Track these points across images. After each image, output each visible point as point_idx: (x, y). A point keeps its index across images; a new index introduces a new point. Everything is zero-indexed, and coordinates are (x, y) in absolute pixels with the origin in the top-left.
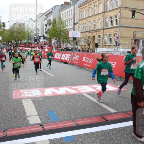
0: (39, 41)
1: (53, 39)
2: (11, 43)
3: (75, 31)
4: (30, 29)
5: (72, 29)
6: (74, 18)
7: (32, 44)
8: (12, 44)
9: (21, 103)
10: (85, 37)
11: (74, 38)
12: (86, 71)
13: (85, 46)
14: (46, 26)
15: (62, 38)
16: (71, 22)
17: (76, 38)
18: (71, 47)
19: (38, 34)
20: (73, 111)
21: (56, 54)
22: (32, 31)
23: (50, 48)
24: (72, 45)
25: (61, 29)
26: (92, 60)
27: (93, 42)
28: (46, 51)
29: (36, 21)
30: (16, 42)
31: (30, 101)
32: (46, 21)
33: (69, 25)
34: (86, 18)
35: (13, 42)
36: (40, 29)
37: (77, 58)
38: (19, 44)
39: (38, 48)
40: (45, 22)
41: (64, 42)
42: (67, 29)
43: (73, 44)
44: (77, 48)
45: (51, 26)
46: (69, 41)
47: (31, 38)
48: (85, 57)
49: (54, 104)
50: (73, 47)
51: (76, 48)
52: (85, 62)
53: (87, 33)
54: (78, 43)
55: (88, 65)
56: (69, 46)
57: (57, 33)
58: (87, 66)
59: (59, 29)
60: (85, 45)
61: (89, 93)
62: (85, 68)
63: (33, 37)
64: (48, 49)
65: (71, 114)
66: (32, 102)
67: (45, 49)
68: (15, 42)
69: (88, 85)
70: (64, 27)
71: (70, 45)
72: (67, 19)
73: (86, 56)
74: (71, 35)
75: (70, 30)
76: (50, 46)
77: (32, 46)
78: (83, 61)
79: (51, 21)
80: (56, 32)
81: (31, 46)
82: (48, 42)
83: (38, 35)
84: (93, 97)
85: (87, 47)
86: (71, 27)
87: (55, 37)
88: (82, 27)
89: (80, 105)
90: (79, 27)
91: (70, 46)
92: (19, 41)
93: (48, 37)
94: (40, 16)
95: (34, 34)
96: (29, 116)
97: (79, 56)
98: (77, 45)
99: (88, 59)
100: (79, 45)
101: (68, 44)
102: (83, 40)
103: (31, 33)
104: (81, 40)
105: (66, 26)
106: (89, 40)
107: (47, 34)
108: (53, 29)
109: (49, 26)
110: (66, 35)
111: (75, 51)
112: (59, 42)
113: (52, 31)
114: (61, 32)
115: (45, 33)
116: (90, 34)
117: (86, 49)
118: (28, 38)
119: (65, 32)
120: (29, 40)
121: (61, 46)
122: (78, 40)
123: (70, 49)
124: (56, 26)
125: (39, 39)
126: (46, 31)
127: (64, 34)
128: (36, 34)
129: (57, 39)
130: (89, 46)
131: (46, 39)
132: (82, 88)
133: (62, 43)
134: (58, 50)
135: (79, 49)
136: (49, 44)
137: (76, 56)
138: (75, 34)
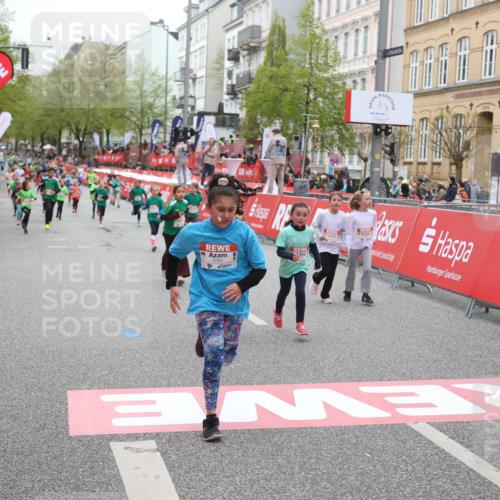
0: (197, 139)
1: (266, 126)
2: (53, 144)
3: (383, 90)
4: (153, 74)
5: (371, 78)
6: (382, 16)
8: (60, 151)
9: (110, 460)
10: (437, 119)
11: (376, 126)
12: (436, 305)
13: (434, 164)
14: (234, 57)
15: (316, 125)
16: (366, 38)
17: (388, 127)
18: (361, 167)
19: (191, 102)
21: (282, 207)
22: (160, 86)
23: (249, 173)
24: (365, 160)
25: (311, 74)
26: (468, 248)
27: (478, 143)
29: (183, 34)
30: (77, 138)
31: (148, 451)
32: (235, 32)
33: (356, 55)
34: (444, 20)
35: (63, 140)
36: (201, 73)
37: (393, 235)
38: (95, 148)
39: (188, 172)
40: (232, 40)
41: (323, 143)
42: (342, 77)
43: (373, 153)
44: (395, 174)
45: (262, 56)
46: (352, 137)
47: (155, 122)
48: (431, 232)
49: (266, 472)
50: (372, 173)
51: (388, 174)
52: (433, 258)
53: (449, 97)
54: (401, 152)
55: (449, 275)
56: (351, 162)
57: (287, 97)
58: (442, 277)
59: (301, 76)
60: (437, 160)
61: (446, 424)
62: (433, 286)
63: (166, 113)
66: (159, 454)
68: (76, 142)
69: (442, 378)
70: (326, 64)
71: (356, 158)
72: (345, 26)
73: (438, 228)
74: (365, 109)
75: (359, 80)
76: (250, 162)
77: (160, 161)
78: (424, 249)
79: (260, 32)
80: (286, 90)
81: (154, 161)
82: (240, 144)
83: (193, 108)
84: (467, 447)
85: (446, 170)
86: (365, 66)
87: (279, 115)
88: (422, 63)
89: (399, 484)
90: (406, 66)
91: (353, 165)
92: (96, 137)
93: (243, 114)
94: (207, 11)
95: (169, 98)
97: (400, 224)
98: (393, 162)
99: (447, 244)
100: (403, 158)
101: (343, 154)
102: (427, 132)
103: (157, 96)
104: (414, 133)
105: (337, 60)
106: (459, 134)
107: (239, 101)
108: (271, 78)
109: (249, 61)
110: (335, 108)
111: (380, 194)
112: (300, 144)
113: (266, 84)
114: (309, 90)
115: (228, 94)
116: (466, 102)
117: (441, 183)
118: (142, 122)
119: (330, 93)
120: (143, 132)
121: (310, 166)
122: (400, 134)
123: (354, 181)
124: (286, 61)
125: (194, 127)
126: (234, 82)
127: (327, 101)
128: (181, 99)
129: (288, 128)
130: (457, 168)
131: (231, 126)
132: (413, 394)
133: (314, 150)
134: (292, 185)
135: (405, 181)
136: (248, 153)
137: (384, 225)
138: (383, 108)
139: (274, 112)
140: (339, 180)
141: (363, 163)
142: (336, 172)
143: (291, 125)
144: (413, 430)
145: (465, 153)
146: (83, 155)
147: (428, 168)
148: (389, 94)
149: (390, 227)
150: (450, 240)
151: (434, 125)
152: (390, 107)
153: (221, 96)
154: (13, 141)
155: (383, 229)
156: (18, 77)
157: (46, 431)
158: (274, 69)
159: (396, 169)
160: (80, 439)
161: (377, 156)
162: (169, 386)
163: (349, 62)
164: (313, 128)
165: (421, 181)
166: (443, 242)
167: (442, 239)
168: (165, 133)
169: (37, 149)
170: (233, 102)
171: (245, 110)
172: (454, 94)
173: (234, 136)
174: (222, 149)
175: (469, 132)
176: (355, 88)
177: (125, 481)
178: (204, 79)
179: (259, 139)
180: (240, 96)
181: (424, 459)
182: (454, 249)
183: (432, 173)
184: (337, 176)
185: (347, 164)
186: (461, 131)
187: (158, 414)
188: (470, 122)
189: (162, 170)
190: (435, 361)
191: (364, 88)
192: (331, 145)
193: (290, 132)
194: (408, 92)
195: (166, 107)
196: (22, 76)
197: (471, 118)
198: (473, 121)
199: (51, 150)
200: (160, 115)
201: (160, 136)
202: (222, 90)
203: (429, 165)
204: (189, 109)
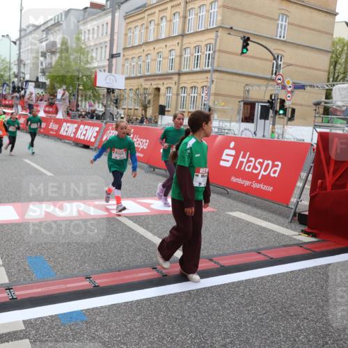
0: (25, 92)
1: (59, 88)
3: (111, 73)
7: (5, 99)
10: (136, 90)
11: (108, 89)
13: (135, 109)
14: (44, 55)
15: (81, 87)
16: (105, 51)
17: (113, 90)
18: (103, 110)
19: (23, 75)
20: (91, 256)
21: (65, 124)
22: (6, 66)
23: (51, 110)
26: (146, 142)
27: (154, 101)
29: (18, 42)
32: (44, 43)
33: (101, 58)
34: (140, 46)
36: (27, 62)
40: (43, 47)
41: (86, 98)
43: (107, 103)
44: (118, 113)
46: (99, 95)
47: (4, 83)
54: (120, 103)
56: (98, 107)
61: (133, 217)
63: (10, 80)
64: (45, 112)
65: (85, 262)
71: (101, 105)
72: (96, 45)
76: (51, 105)
77: (7, 102)
81: (4, 102)
85: (140, 112)
86: (105, 64)
89: (109, 243)
91: (99, 108)
93: (48, 83)
95: (11, 73)
98: (117, 107)
99: (137, 140)
102: (132, 95)
106: (146, 96)
115: (41, 73)
117: (138, 118)
122: (121, 95)
124: (69, 58)
126: (44, 67)
128: (17, 73)
131: (42, 88)
136: (50, 100)
140: (92, 115)
141: (104, 108)
145: (148, 105)
147: (133, 110)
150: (139, 139)
151: (135, 92)
153: (38, 73)
159: (118, 110)
167: (136, 138)
168: (9, 89)
171: (49, 80)
173: (44, 92)
174: (38, 98)
175: (150, 96)
178: (29, 65)
179: (55, 94)
180: (46, 74)
182: (141, 143)
183: (134, 113)
185: (96, 107)
192: (89, 99)
195: (10, 76)
200: (7, 80)
201: (7, 91)
202: (38, 71)
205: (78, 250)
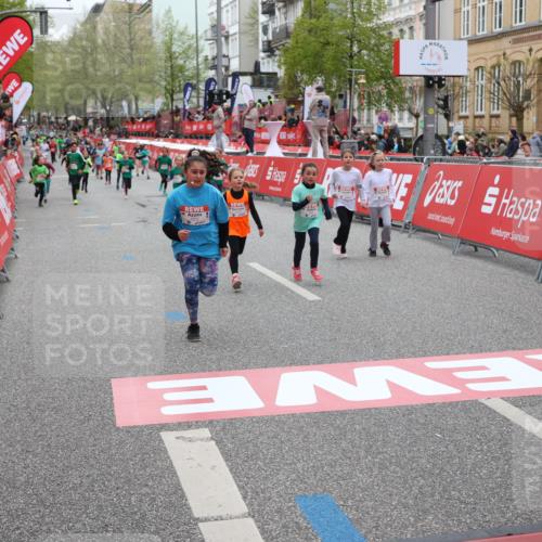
0: (233, 102)
1: (307, 84)
3: (434, 38)
4: (182, 34)
5: (419, 27)
7: (191, 121)
8: (86, 120)
9: (161, 450)
10: (493, 67)
11: (428, 78)
12: (503, 270)
13: (492, 116)
15: (363, 81)
17: (441, 79)
18: (412, 124)
19: (224, 62)
20: (437, 497)
21: (329, 170)
22: (190, 46)
23: (291, 136)
24: (417, 116)
25: (354, 25)
27: (539, 91)
28: (271, 159)
30: (104, 106)
31: (202, 440)
35: (89, 110)
36: (234, 30)
37: (452, 197)
38: (123, 118)
41: (370, 100)
42: (387, 26)
43: (425, 108)
44: (450, 129)
45: (299, 8)
46: (402, 92)
47: (187, 85)
48: (494, 191)
49: (329, 457)
50: (425, 129)
51: (443, 131)
52: (498, 220)
53: (505, 43)
54: (454, 105)
55: (516, 237)
56: (401, 119)
57: (330, 52)
58: (508, 240)
59: (344, 27)
60: (495, 112)
62: (497, 250)
63: (198, 75)
65: (425, 512)
66: (213, 443)
67: (267, 142)
68: (103, 111)
69: (514, 349)
70: (370, 12)
71: (406, 115)
73: (501, 186)
74: (415, 60)
75: (406, 28)
76: (292, 124)
77: (195, 128)
78: (487, 210)
80: (328, 43)
81: (188, 128)
83: (227, 68)
85: (506, 122)
86: (412, 13)
87: (321, 72)
88: (475, 6)
90: (457, 11)
91: (403, 122)
92: (125, 104)
93: (281, 73)
95: (201, 59)
96: (206, 520)
97: (459, 184)
98: (447, 117)
99: (511, 203)
100: (458, 112)
101: (392, 111)
102: (483, 82)
103: (188, 57)
104: (468, 84)
105: (381, 8)
106: (519, 82)
107: (277, 58)
108: (310, 31)
109: (286, 13)
110: (382, 60)
111: (436, 152)
112: (345, 102)
113: (305, 38)
114: (352, 42)
115: (264, 51)
116: (525, 48)
117: (501, 137)
118: (173, 86)
119: (376, 45)
120: (175, 97)
121: (357, 125)
122: (454, 85)
123: (405, 139)
124: (326, 11)
125: (229, 89)
126: (271, 38)
127: (372, 54)
128: (213, 59)
129: (331, 85)
130: (518, 120)
131: (269, 86)
132: (483, 368)
133: (360, 108)
134: (338, 147)
135: (461, 137)
136: (289, 115)
137: (441, 186)
138: (435, 57)
139: (315, 68)
141: (414, 120)
142: (385, 131)
143: (335, 81)
144: (486, 406)
145: (526, 104)
146: (111, 125)
147: (486, 122)
148: (441, 42)
149: (448, 188)
150: (515, 199)
151: (490, 73)
152: (443, 56)
153: (257, 54)
154: (35, 114)
155: (441, 191)
156: (37, 44)
157: (91, 422)
158: (313, 21)
159: (451, 124)
160: (128, 430)
161: (431, 111)
162: (220, 370)
163: (394, 9)
164: (359, 84)
165: (479, 136)
166: (507, 201)
167: (507, 198)
168: (198, 97)
169: (61, 121)
170: (270, 60)
171: (283, 68)
172: (510, 39)
173: (273, 97)
174: (260, 111)
175: (529, 81)
176: (402, 38)
177: (179, 474)
178: (237, 36)
179: (300, 99)
180: (277, 52)
181: (500, 437)
182: (520, 209)
183: (490, 127)
184: (386, 136)
185: (397, 121)
186: (520, 79)
187: (210, 400)
188: (530, 68)
189: (197, 138)
190: (505, 331)
191: (412, 37)
192: (379, 101)
193: (333, 90)
194: (461, 39)
195: (197, 69)
196: (42, 42)
197: (531, 64)
198: (533, 67)
199: (76, 121)
200: (192, 77)
201: (194, 101)
202: (257, 48)
203: (487, 117)
204: (223, 69)
205: (406, 482)
